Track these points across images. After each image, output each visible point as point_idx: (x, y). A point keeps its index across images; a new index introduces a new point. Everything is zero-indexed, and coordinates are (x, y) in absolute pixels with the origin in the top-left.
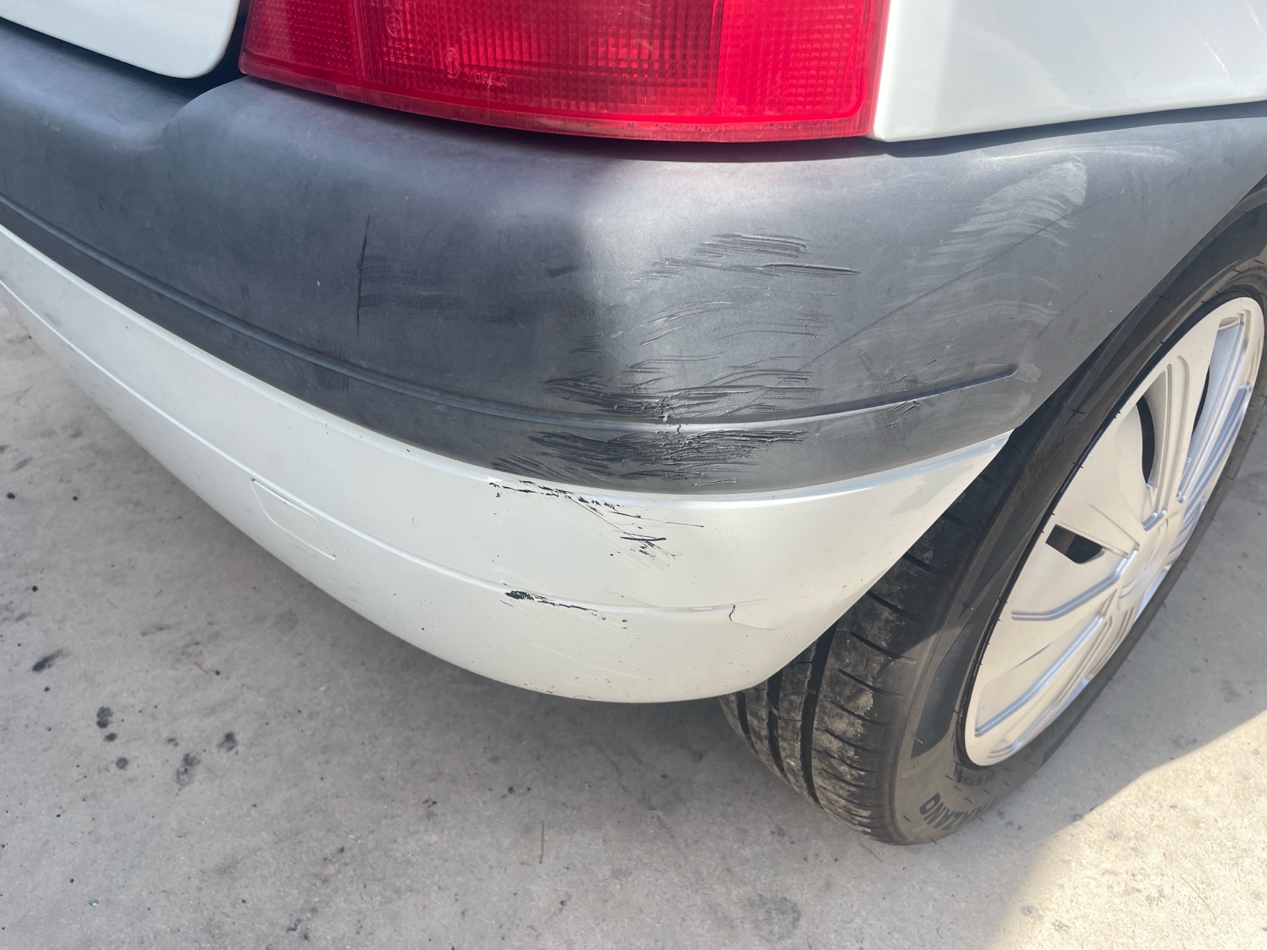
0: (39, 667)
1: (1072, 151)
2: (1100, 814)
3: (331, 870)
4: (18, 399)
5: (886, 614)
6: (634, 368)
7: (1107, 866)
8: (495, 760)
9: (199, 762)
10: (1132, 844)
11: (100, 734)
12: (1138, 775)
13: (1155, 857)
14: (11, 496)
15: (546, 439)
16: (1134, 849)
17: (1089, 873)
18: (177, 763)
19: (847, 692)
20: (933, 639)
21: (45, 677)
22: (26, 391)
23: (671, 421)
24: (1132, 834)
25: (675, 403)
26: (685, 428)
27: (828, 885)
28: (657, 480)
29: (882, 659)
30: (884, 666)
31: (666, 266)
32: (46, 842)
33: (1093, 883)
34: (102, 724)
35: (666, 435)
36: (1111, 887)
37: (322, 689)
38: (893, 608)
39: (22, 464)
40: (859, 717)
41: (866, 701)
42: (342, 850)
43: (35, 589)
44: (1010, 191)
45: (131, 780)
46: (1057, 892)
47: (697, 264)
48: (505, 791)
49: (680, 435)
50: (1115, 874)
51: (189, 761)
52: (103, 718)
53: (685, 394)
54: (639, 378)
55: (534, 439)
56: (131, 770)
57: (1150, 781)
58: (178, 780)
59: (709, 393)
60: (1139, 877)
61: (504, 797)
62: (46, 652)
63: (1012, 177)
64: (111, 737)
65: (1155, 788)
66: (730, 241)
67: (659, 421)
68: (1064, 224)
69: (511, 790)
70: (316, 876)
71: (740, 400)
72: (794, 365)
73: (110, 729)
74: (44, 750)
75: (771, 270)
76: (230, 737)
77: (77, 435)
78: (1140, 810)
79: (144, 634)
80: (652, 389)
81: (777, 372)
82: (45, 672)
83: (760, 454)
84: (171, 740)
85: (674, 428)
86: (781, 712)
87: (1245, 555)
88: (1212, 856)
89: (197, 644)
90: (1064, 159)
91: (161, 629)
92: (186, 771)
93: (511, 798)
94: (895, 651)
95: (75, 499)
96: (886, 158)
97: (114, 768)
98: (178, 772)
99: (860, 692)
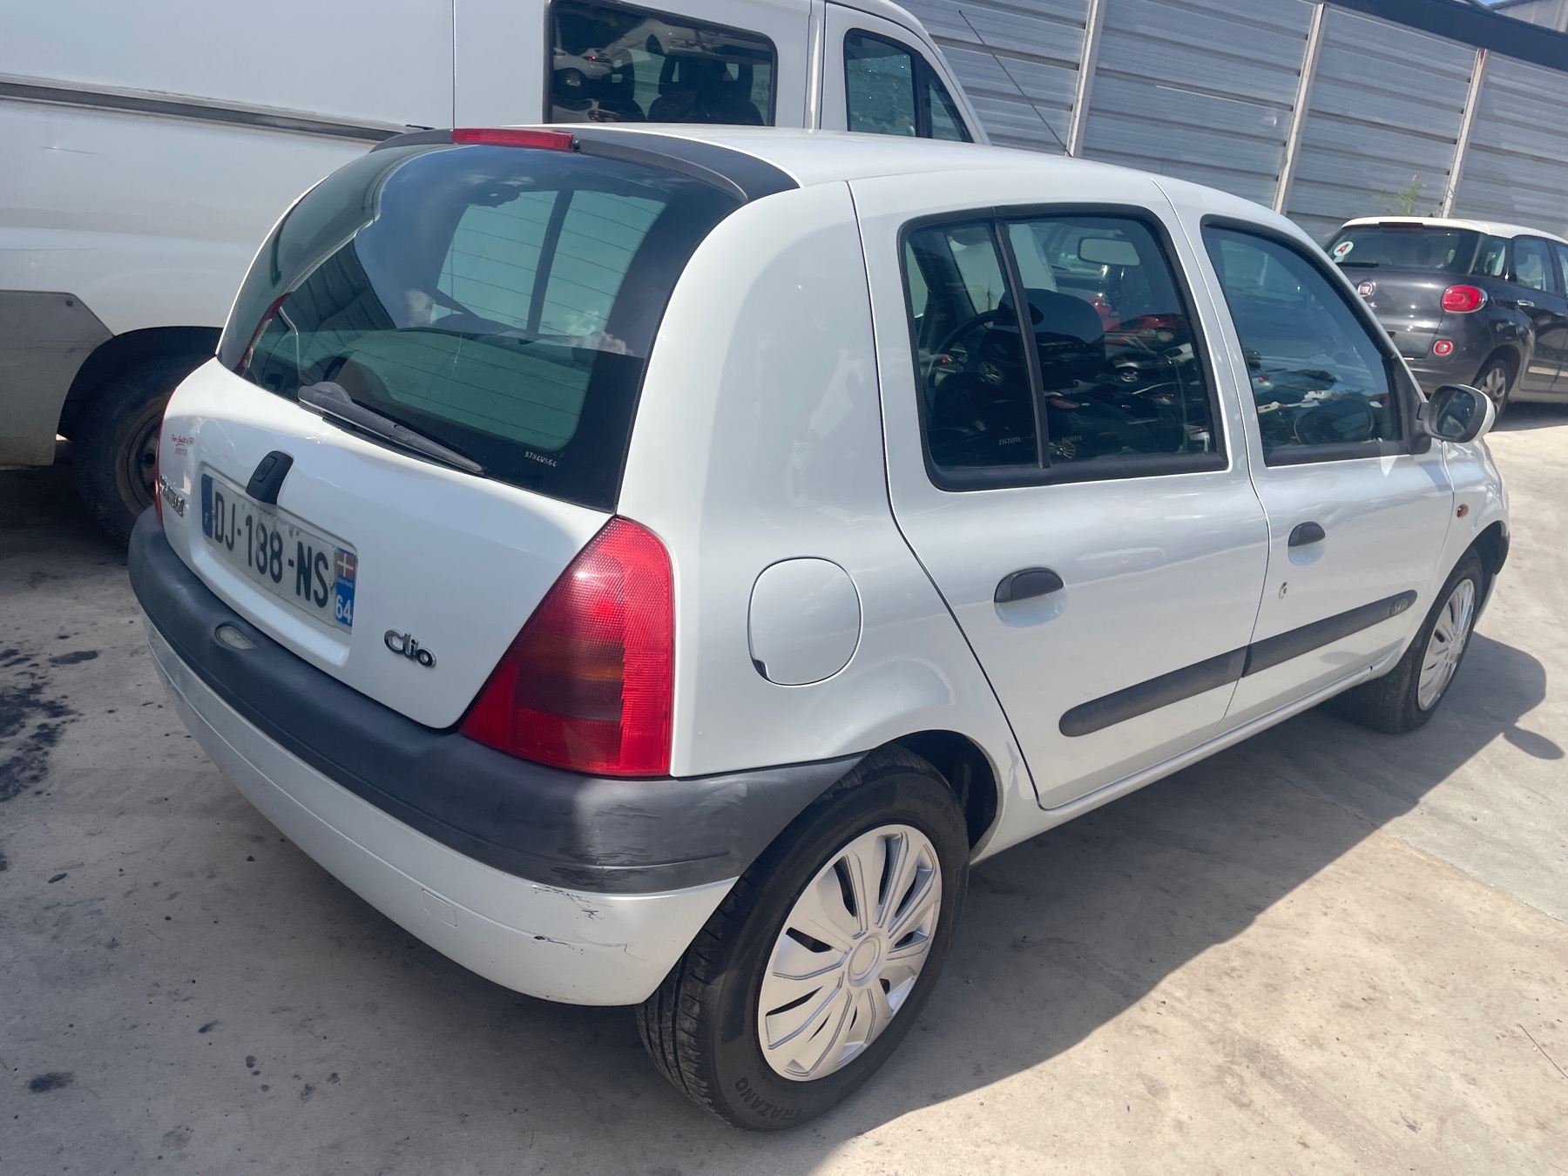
0: (203, 1030)
1: (742, 780)
2: (874, 1133)
3: (401, 1148)
4: (163, 847)
5: (703, 962)
6: (589, 846)
7: (870, 1159)
8: (506, 1094)
9: (315, 1089)
10: (888, 1148)
11: (249, 1071)
12: (904, 1113)
13: (899, 1155)
14: (168, 918)
15: (556, 870)
16: (888, 1151)
17: (857, 1162)
18: (302, 1089)
19: (689, 1005)
20: (723, 976)
21: (207, 1036)
22: (169, 842)
23: (600, 865)
24: (890, 1144)
25: (601, 858)
26: (605, 867)
27: (702, 1164)
28: (594, 887)
29: (702, 985)
30: (703, 989)
31: (600, 813)
32: (220, 1130)
33: (858, 1167)
34: (250, 1065)
35: (598, 869)
36: (868, 1169)
37: (395, 1049)
38: (706, 959)
39: (173, 896)
40: (694, 1018)
41: (697, 1009)
42: (408, 1138)
43: (194, 982)
44: (716, 793)
45: (271, 1098)
46: (835, 1170)
47: (611, 814)
48: (512, 1111)
49: (603, 870)
50: (873, 1163)
51: (308, 1089)
52: (250, 1062)
53: (605, 855)
54: (590, 849)
55: (552, 870)
56: (271, 1092)
57: (911, 1118)
58: (302, 1099)
59: (613, 855)
60: (886, 1165)
61: (510, 1113)
62: (209, 1021)
63: (717, 789)
64: (256, 1073)
65: (912, 1120)
66: (621, 807)
67: (596, 865)
68: (739, 804)
69: (515, 1110)
70: (393, 1151)
71: (623, 858)
72: (642, 847)
73: (255, 1069)
74: (213, 1079)
75: (634, 816)
76: (334, 1075)
77: (212, 876)
78: (899, 1132)
79: (273, 1013)
80: (593, 853)
81: (636, 849)
82: (208, 1033)
83: (631, 878)
84: (295, 1076)
85: (601, 867)
86: (664, 1025)
87: (1021, 991)
88: (934, 1157)
89: (310, 1020)
90: (738, 782)
91: (285, 1010)
92: (307, 1094)
93: (514, 1114)
94: (707, 982)
95: (216, 922)
96: (676, 781)
97: (260, 1091)
98: (302, 1094)
99: (694, 1004)
